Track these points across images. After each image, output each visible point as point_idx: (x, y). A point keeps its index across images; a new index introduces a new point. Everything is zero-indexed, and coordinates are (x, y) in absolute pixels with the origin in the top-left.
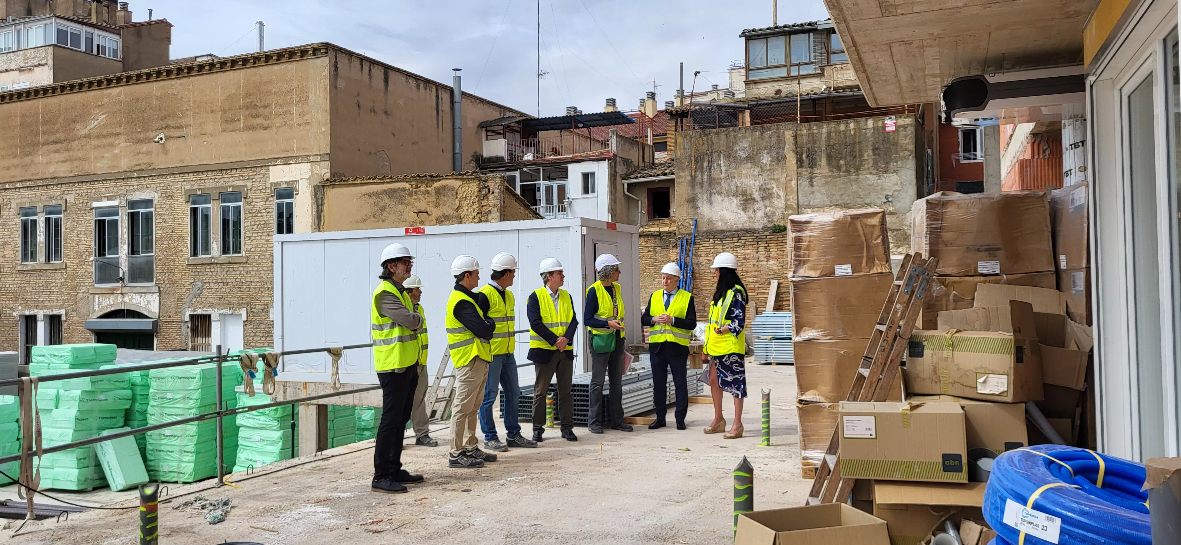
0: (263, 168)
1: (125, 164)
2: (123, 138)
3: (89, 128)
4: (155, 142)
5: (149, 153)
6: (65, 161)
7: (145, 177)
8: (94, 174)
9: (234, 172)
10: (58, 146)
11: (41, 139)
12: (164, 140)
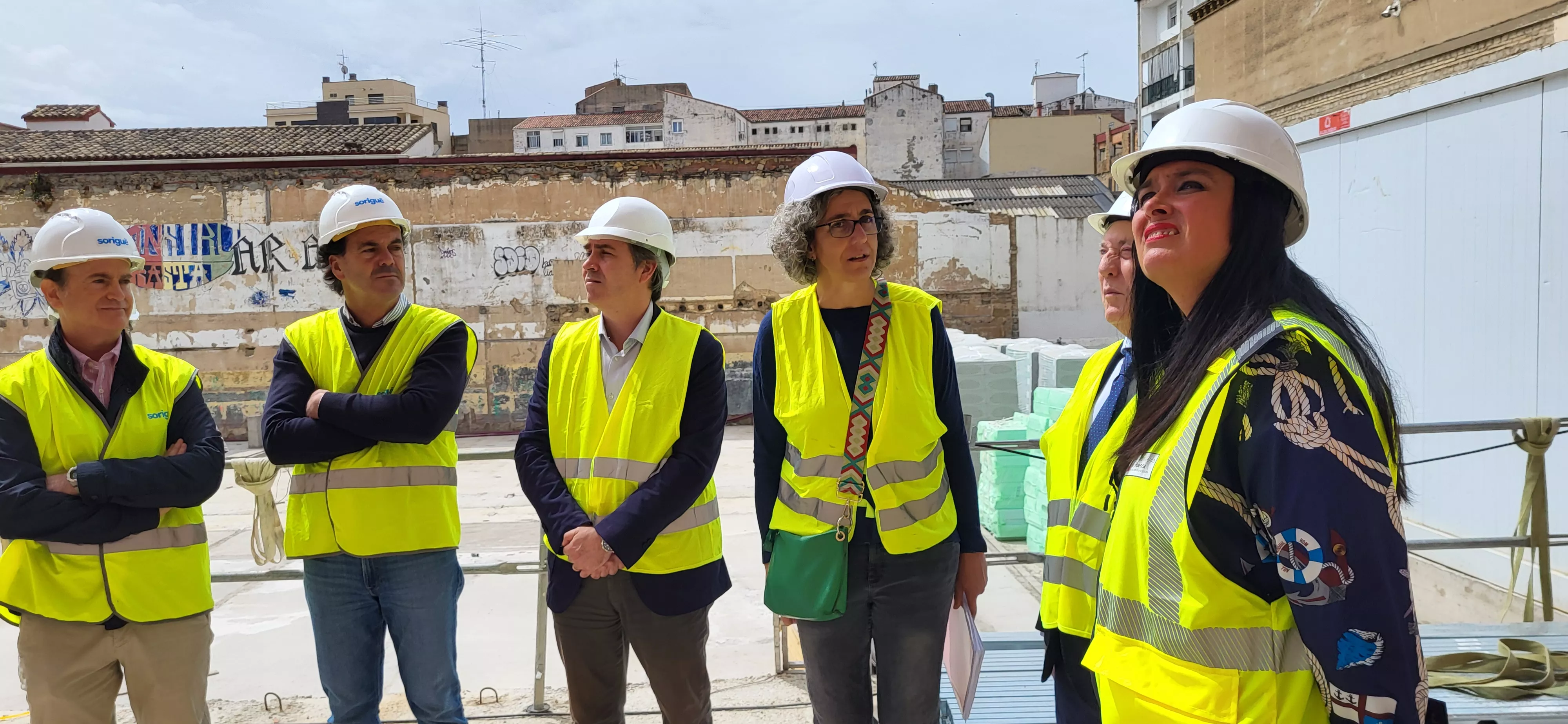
1: (1353, 61)
2: (1350, 19)
3: (1312, 14)
4: (1384, 15)
5: (1380, 37)
6: (1287, 73)
7: (1375, 78)
8: (1317, 85)
9: (1496, 43)
10: (1281, 51)
11: (1265, 45)
12: (1399, 10)
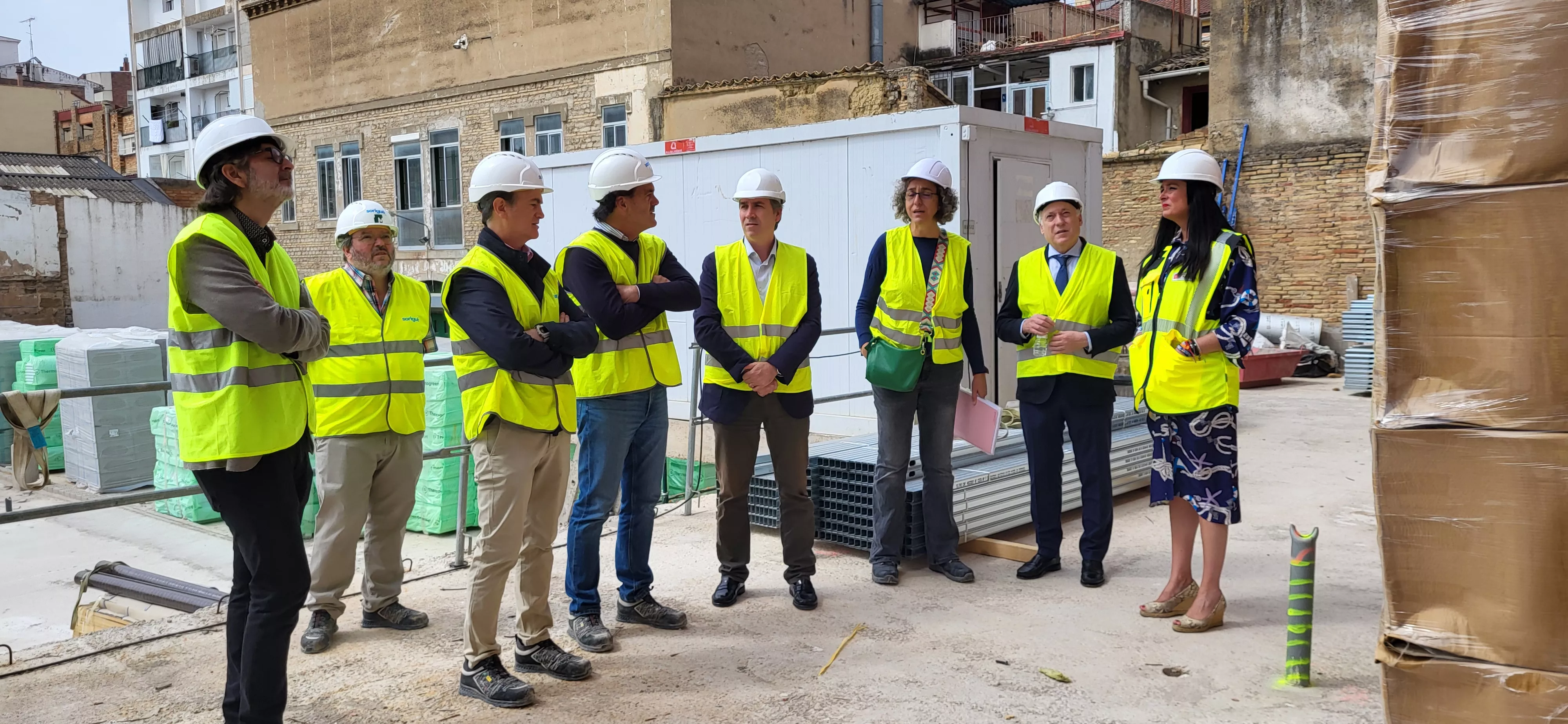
0: (587, 77)
1: (424, 81)
2: (420, 44)
3: (382, 34)
4: (455, 47)
5: (450, 64)
6: (359, 82)
7: (447, 98)
8: (391, 98)
9: (551, 84)
10: (351, 61)
11: (333, 53)
12: (467, 44)
